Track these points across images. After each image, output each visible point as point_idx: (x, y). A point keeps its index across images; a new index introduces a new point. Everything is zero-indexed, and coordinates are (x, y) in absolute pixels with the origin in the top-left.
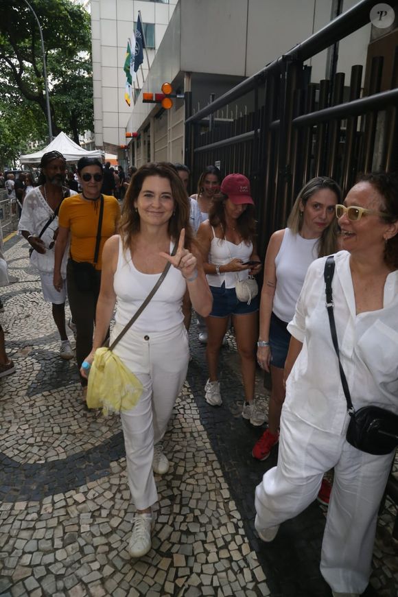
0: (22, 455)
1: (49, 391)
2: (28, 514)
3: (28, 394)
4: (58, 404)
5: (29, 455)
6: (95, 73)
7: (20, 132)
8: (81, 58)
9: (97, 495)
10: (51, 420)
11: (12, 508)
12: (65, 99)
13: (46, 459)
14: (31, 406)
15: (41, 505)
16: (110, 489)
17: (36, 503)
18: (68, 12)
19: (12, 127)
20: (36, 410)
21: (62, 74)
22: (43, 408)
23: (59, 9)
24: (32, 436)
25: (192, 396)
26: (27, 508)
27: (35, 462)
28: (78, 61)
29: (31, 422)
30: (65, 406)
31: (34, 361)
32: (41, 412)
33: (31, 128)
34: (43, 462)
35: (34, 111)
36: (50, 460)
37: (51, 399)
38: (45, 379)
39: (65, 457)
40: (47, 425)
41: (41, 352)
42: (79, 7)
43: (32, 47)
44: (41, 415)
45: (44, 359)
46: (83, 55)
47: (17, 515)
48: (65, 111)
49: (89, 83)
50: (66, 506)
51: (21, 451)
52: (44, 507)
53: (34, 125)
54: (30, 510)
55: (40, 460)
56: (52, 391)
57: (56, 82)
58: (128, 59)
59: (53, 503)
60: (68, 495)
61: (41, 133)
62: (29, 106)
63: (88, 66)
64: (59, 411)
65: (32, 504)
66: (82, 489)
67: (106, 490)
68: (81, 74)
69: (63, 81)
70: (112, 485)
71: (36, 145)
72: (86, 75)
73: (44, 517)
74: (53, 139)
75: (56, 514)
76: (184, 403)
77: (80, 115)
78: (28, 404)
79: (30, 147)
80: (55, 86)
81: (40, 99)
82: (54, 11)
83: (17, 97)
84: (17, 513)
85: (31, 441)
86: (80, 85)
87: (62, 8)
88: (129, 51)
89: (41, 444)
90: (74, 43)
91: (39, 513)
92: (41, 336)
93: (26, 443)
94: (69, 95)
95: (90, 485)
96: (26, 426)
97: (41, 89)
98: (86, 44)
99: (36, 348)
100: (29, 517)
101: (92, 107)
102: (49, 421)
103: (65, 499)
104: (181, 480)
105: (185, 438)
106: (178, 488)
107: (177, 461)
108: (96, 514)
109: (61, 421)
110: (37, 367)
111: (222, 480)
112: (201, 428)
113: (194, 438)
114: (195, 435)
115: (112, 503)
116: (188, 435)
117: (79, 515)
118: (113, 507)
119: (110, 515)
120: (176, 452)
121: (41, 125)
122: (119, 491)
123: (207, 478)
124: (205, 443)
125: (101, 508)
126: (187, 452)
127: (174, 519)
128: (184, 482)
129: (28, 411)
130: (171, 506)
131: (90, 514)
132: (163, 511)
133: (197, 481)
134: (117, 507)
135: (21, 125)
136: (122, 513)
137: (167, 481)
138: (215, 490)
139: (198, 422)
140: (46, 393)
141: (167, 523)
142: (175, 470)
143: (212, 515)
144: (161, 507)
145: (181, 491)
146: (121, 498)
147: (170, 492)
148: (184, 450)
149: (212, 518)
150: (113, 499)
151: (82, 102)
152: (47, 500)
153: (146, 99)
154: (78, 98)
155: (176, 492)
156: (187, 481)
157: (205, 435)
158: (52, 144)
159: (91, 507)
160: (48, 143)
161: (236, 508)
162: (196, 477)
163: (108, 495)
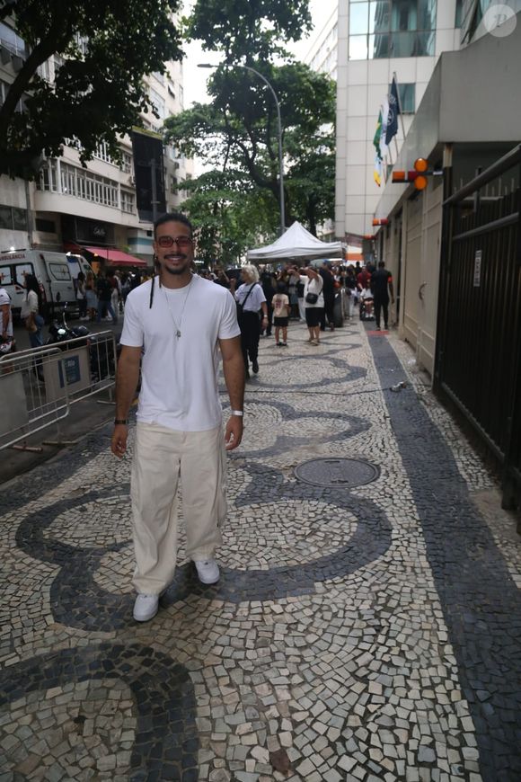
0: (224, 560)
1: (258, 504)
2: (223, 612)
3: (235, 504)
4: (266, 518)
5: (231, 561)
6: (339, 149)
7: (248, 224)
8: (323, 133)
9: (296, 609)
10: (258, 532)
11: (209, 605)
12: (302, 182)
13: (248, 567)
14: (238, 516)
15: (238, 608)
16: (310, 607)
17: (233, 605)
18: (311, 83)
19: (240, 219)
20: (242, 521)
21: (300, 153)
22: (250, 520)
23: (300, 81)
24: (236, 544)
25: (420, 530)
26: (223, 607)
27: (235, 569)
28: (318, 137)
29: (236, 531)
30: (273, 520)
31: (246, 473)
32: (247, 523)
33: (262, 219)
34: (244, 569)
35: (266, 198)
36: (251, 569)
37: (260, 512)
38: (255, 491)
39: (267, 569)
40: (253, 536)
41: (254, 465)
42: (323, 75)
43: (268, 127)
44: (247, 526)
45: (256, 472)
46: (326, 129)
47: (213, 611)
48: (301, 196)
49: (331, 162)
50: (262, 614)
51: (223, 556)
52: (240, 610)
53: (265, 215)
54: (226, 610)
55: (242, 567)
56: (262, 505)
57: (293, 163)
58: (379, 131)
59: (250, 608)
60: (265, 603)
61: (272, 224)
62: (260, 193)
63: (330, 142)
64: (266, 525)
65: (229, 604)
66: (281, 601)
67: (306, 607)
68: (323, 151)
69: (301, 162)
70: (313, 604)
71: (266, 238)
72: (329, 152)
73: (238, 618)
74: (286, 230)
75: (251, 618)
76: (410, 535)
77: (318, 200)
78: (235, 513)
79: (259, 241)
80: (292, 168)
81: (274, 184)
82: (295, 85)
83: (248, 184)
84: (213, 609)
85: (235, 548)
86: (321, 165)
87: (304, 79)
88: (380, 120)
89: (245, 552)
90: (316, 116)
91: (234, 614)
92: (255, 449)
93: (228, 550)
94: (307, 178)
95: (290, 599)
96: (231, 534)
97: (275, 173)
98: (329, 116)
99: (249, 460)
100: (225, 616)
101: (333, 190)
102: (254, 533)
103: (262, 607)
104: (392, 612)
105: (404, 571)
106: (387, 620)
107: (391, 593)
108: (292, 627)
109: (267, 534)
110: (248, 479)
111: (441, 622)
112: (426, 564)
113: (416, 574)
114: (418, 570)
115: (311, 620)
116: (409, 569)
117: (274, 624)
118: (311, 624)
119: (307, 631)
120: (390, 584)
121: (273, 214)
122: (320, 610)
123: (423, 616)
124: (428, 580)
125: (298, 622)
126: (405, 586)
127: (377, 648)
128: (395, 615)
129: (234, 520)
130: (375, 636)
131: (286, 626)
132: (366, 638)
133: (411, 616)
134: (316, 625)
135: (250, 216)
136: (320, 632)
137: (376, 611)
138: (430, 630)
139: (423, 558)
140: (255, 506)
141: (368, 651)
142: (387, 601)
143: (423, 654)
144: (363, 635)
145: (390, 623)
146: (322, 618)
147: (376, 622)
148: (402, 584)
149: (421, 657)
150: (312, 617)
151: (322, 184)
152: (244, 605)
153: (396, 178)
154: (317, 180)
155: (383, 623)
156: (399, 615)
157: (429, 573)
158: (284, 235)
159: (288, 619)
160: (279, 235)
161: (452, 653)
162: (410, 613)
163: (308, 612)
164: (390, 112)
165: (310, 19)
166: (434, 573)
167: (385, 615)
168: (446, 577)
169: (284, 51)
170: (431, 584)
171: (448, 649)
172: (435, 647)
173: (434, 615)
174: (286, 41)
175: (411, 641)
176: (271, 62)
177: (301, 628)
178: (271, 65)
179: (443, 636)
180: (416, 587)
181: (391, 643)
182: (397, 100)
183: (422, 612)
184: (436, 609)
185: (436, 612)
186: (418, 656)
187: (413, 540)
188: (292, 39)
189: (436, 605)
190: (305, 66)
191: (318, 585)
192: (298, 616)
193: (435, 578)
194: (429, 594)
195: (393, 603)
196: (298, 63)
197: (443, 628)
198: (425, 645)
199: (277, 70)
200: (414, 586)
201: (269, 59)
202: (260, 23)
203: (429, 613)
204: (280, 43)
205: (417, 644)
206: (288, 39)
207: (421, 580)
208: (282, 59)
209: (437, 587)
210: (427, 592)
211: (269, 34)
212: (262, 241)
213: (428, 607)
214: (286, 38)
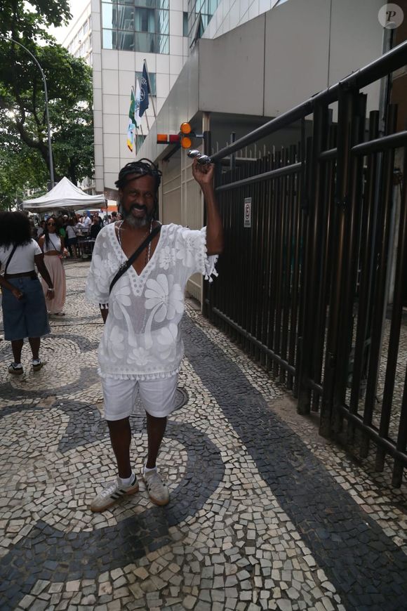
0: (65, 522)
1: (84, 445)
2: (83, 596)
3: (59, 450)
4: (96, 461)
5: (73, 521)
6: (97, 123)
7: (17, 180)
8: (80, 108)
9: (161, 568)
10: (92, 479)
11: (64, 590)
12: (65, 146)
13: (94, 526)
14: (66, 464)
15: (98, 584)
16: (174, 560)
17: (92, 582)
18: (70, 64)
19: (10, 175)
20: (72, 468)
21: (61, 123)
22: (80, 466)
23: (61, 62)
24: (73, 499)
25: (244, 448)
26: (81, 588)
27: (81, 531)
28: (76, 110)
29: (69, 482)
30: (105, 462)
31: (61, 412)
32: (78, 470)
33: (29, 176)
34: (90, 530)
35: (32, 158)
36: (99, 527)
37: (86, 454)
38: (76, 432)
39: (115, 523)
40: (88, 485)
41: (67, 402)
42: (80, 59)
43: (33, 98)
44: (78, 474)
45: (71, 410)
46: (83, 105)
47: (70, 599)
48: (63, 158)
49: (90, 131)
50: (127, 585)
51: (63, 518)
52: (101, 586)
53: (32, 173)
54: (86, 592)
55: (87, 527)
56: (87, 446)
57: (55, 130)
58: (132, 107)
59: (112, 581)
60: (127, 569)
61: (38, 180)
62: (27, 154)
63: (89, 115)
64: (99, 469)
65: (86, 583)
66: (142, 561)
67: (170, 562)
68: (79, 122)
69: (62, 130)
70: (176, 555)
71: (33, 192)
72: (85, 123)
73: (102, 600)
74: (55, 185)
75: (117, 594)
76: (238, 455)
77: (78, 162)
78: (62, 461)
79: (26, 195)
80: (54, 135)
82: (56, 64)
83: (16, 146)
84: (70, 595)
85: (73, 504)
86: (79, 133)
87: (64, 60)
88: (132, 98)
89: (85, 508)
90: (74, 93)
91: (96, 594)
92: (63, 385)
93: (67, 508)
94: (68, 143)
95: (151, 556)
96: (64, 488)
97: (41, 136)
98: (86, 94)
99: (60, 397)
100: (85, 601)
101: (92, 153)
102: (89, 481)
103: (125, 576)
104: (255, 545)
105: (247, 495)
106: (254, 556)
107: (245, 523)
108: (165, 593)
109: (103, 480)
110: (65, 418)
111: (301, 544)
112: (263, 483)
113: (258, 495)
114: (258, 491)
115: (180, 578)
116: (250, 492)
117: (145, 595)
118: (183, 582)
119: (182, 594)
120: (241, 512)
121: (40, 172)
122: (186, 562)
123: (283, 542)
124: (271, 500)
125: (169, 585)
126: (254, 512)
127: (259, 594)
128: (259, 548)
129: (64, 470)
130: (251, 579)
131: (158, 593)
132: (243, 585)
133: (273, 545)
134: (187, 582)
135: (19, 173)
136: (195, 591)
137: (240, 548)
138: (296, 557)
139: (258, 477)
140: (80, 448)
141: (251, 601)
142: (246, 534)
143: (302, 588)
144: (239, 581)
145: (258, 560)
146: (191, 571)
147: (244, 562)
148: (250, 510)
149: (302, 592)
150: (180, 573)
151: (81, 149)
152: (104, 578)
153: (160, 140)
154: (77, 145)
155: (253, 561)
156: (263, 547)
157: (269, 492)
158: (54, 189)
159: (157, 583)
160: (50, 188)
161: (326, 579)
162: (272, 541)
163: (175, 568)
164: (142, 90)
165: (68, 9)
166: (273, 491)
167: (249, 550)
168: (284, 493)
169: (46, 34)
170: (275, 503)
171: (321, 574)
172: (308, 575)
173: (292, 538)
174: (47, 25)
175: (286, 576)
176: (35, 42)
177: (174, 591)
178: (35, 44)
179: (311, 561)
180: (264, 510)
181: (269, 584)
182: (147, 82)
183: (281, 537)
184: (292, 531)
185: (292, 534)
186: (300, 592)
187: (242, 460)
188: (53, 24)
189: (290, 526)
190: (64, 49)
191: (173, 530)
192: (166, 575)
193: (276, 496)
194: (278, 515)
195: (251, 535)
196: (58, 46)
197: (306, 551)
198: (298, 576)
199: (40, 50)
200: (261, 510)
201: (33, 38)
202: (23, 5)
203: (287, 537)
204: (42, 26)
205: (292, 577)
206: (50, 24)
207: (266, 502)
208: (44, 41)
209: (282, 505)
210: (276, 513)
211: (31, 16)
212: (29, 195)
213: (283, 530)
214: (47, 22)
